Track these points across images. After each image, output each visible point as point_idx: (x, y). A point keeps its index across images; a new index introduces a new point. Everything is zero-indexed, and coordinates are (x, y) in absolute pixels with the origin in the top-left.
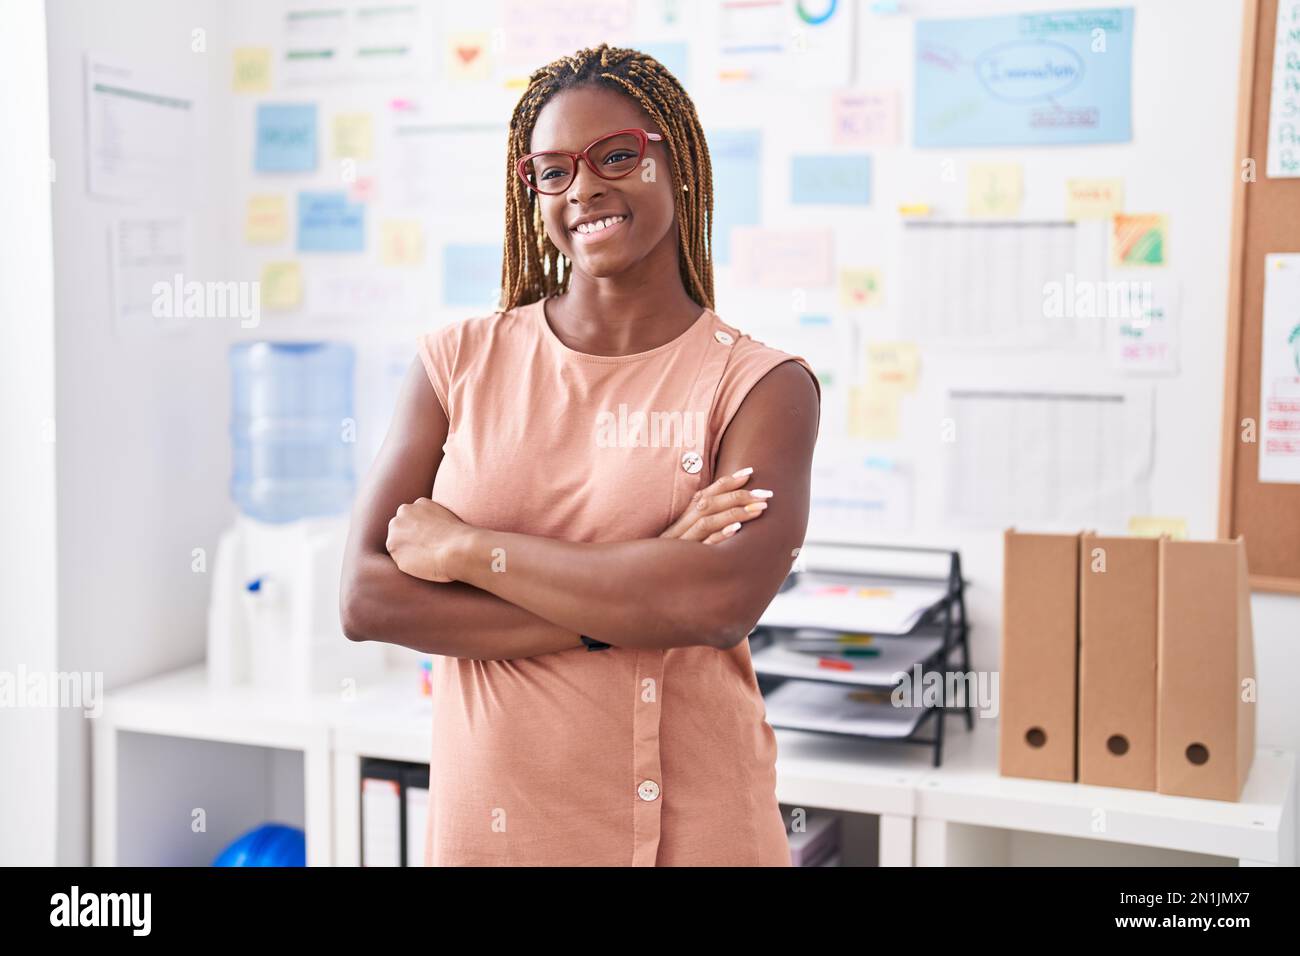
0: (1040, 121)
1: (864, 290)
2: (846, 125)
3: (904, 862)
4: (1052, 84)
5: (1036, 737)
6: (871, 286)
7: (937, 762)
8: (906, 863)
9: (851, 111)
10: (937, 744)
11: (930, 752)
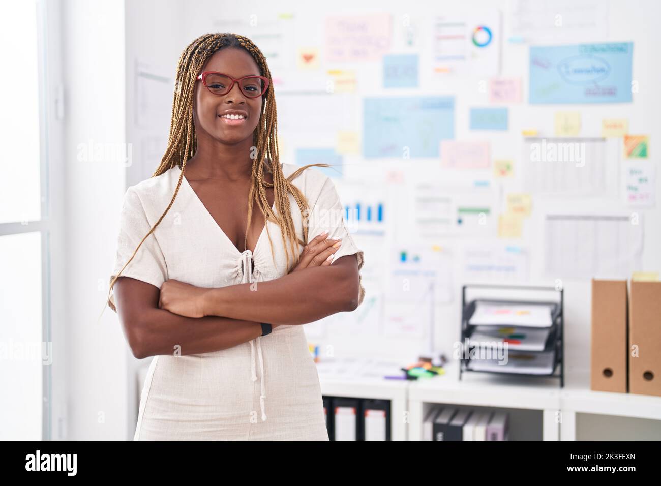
0: (589, 93)
1: (505, 170)
2: (496, 94)
3: (555, 438)
4: (595, 76)
5: (608, 372)
6: (509, 167)
7: (562, 385)
8: (556, 439)
9: (499, 87)
10: (562, 377)
11: (558, 381)
